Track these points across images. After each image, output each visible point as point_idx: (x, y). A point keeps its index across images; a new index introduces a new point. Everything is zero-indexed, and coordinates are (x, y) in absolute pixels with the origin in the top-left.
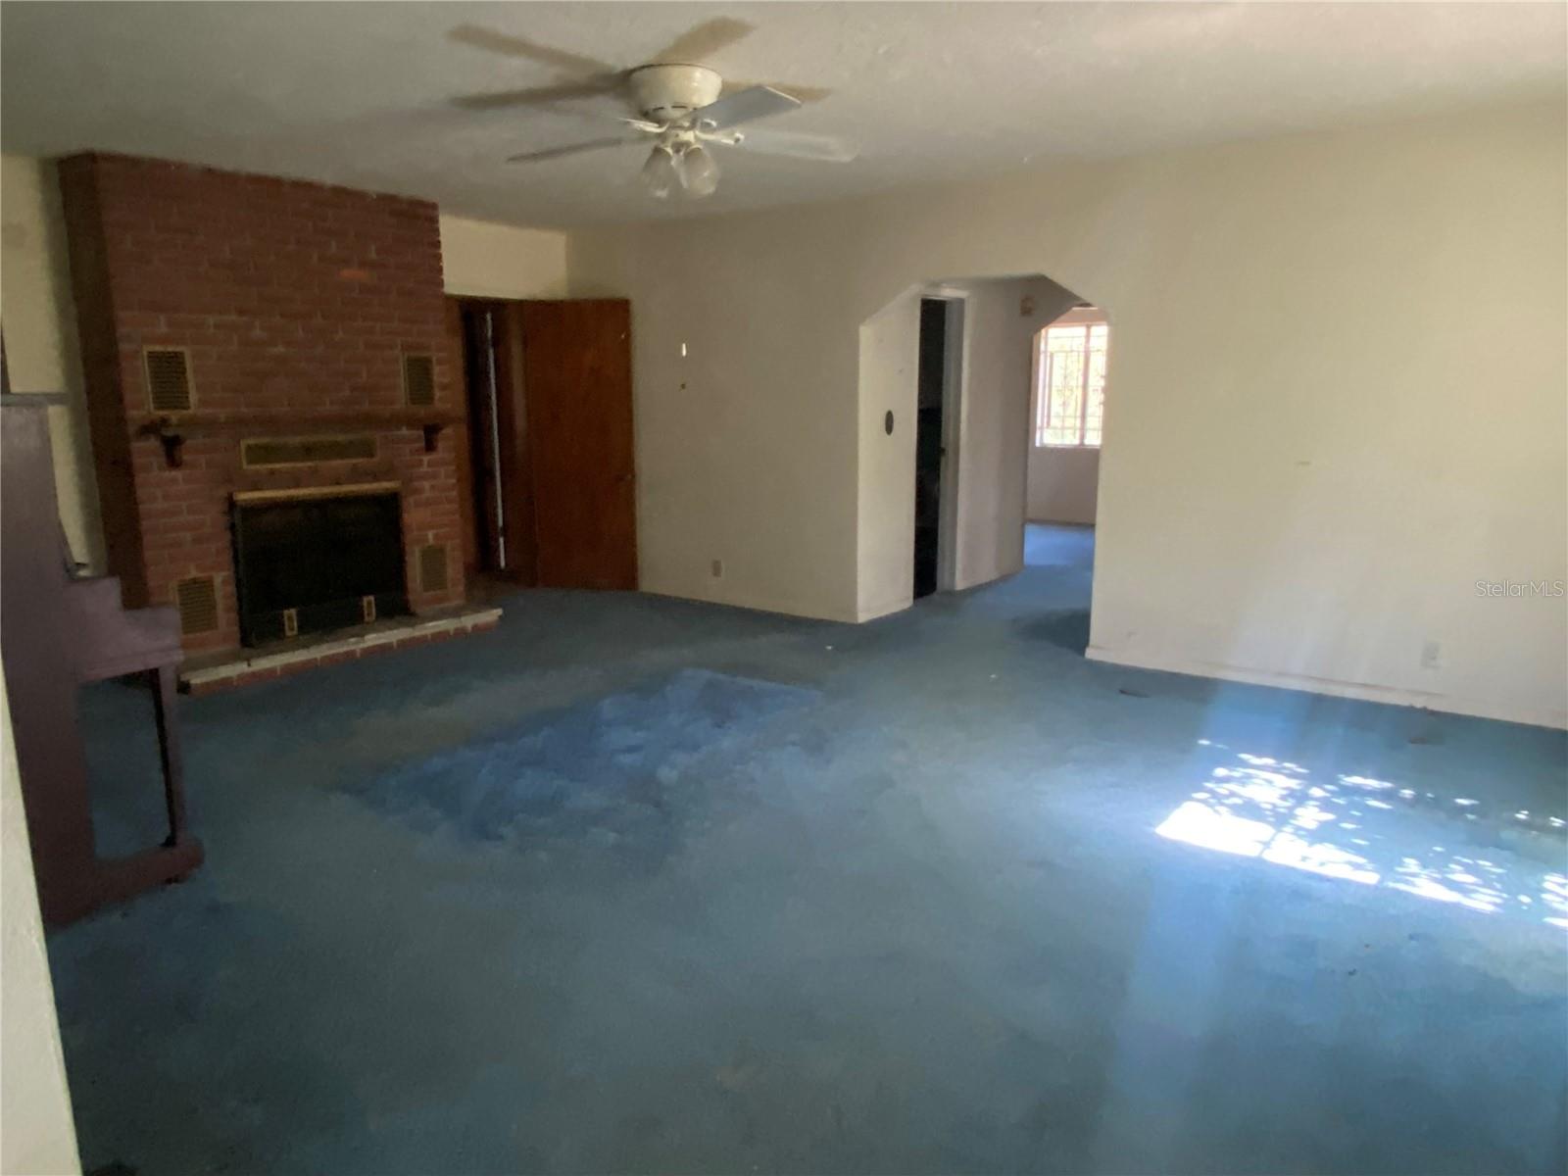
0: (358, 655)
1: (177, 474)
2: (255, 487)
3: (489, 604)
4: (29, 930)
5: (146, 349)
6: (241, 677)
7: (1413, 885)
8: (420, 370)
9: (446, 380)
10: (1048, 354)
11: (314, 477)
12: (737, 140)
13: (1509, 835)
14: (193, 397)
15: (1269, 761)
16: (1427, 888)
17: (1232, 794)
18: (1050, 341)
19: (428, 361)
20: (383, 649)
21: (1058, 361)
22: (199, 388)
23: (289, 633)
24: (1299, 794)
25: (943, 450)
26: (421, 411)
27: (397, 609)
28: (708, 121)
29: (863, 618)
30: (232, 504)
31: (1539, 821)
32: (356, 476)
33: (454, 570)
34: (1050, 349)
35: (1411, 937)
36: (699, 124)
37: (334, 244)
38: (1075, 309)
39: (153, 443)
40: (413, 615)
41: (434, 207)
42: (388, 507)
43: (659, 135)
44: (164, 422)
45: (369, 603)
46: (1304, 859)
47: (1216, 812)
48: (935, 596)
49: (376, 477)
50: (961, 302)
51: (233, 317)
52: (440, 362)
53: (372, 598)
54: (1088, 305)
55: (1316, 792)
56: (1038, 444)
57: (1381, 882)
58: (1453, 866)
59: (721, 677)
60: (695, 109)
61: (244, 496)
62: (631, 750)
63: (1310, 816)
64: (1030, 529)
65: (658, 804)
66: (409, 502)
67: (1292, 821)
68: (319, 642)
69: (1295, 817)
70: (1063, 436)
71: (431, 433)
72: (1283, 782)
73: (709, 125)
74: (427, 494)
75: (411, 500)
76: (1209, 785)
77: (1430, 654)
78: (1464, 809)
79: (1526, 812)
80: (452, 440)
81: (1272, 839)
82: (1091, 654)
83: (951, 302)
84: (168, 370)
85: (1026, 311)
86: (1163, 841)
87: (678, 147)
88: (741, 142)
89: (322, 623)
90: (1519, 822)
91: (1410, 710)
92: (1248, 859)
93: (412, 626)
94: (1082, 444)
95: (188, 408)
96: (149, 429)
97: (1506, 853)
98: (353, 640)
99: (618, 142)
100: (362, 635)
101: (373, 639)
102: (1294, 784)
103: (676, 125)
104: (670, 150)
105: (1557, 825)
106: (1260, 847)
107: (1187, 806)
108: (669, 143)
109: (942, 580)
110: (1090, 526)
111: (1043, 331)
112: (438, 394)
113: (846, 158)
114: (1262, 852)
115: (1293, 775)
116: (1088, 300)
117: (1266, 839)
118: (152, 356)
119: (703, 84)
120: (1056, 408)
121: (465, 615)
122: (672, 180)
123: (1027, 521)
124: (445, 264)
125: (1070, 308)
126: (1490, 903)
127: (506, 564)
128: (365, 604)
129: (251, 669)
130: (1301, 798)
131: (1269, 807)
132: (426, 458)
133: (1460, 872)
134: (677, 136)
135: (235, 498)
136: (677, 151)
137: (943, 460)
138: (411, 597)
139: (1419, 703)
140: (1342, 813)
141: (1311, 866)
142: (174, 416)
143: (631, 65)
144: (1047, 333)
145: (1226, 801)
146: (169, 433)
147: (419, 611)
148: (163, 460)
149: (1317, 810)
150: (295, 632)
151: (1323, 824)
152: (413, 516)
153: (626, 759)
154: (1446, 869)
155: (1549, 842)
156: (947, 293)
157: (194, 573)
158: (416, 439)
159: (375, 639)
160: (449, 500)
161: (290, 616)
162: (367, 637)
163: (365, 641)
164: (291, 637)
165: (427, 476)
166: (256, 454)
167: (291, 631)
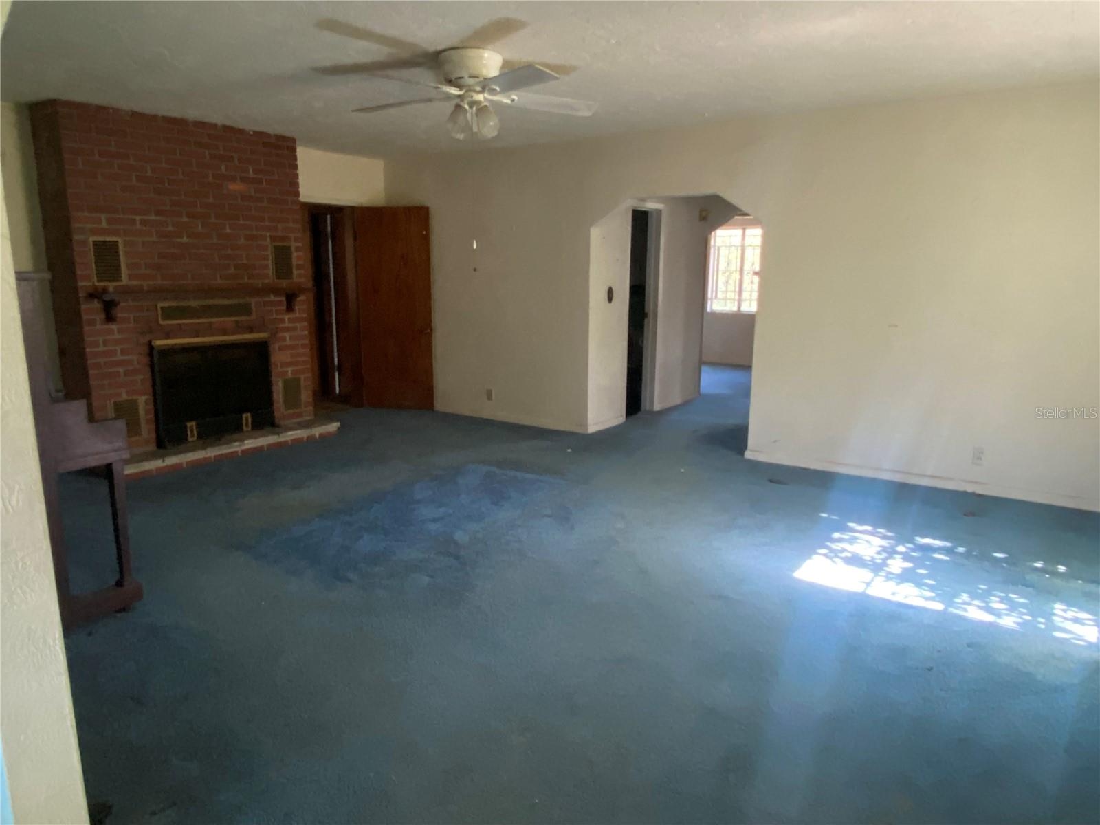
0: (240, 454)
1: (114, 327)
2: (168, 336)
3: (331, 419)
4: (54, 641)
5: (92, 239)
6: (158, 469)
7: (965, 610)
8: (282, 256)
9: (301, 262)
10: (717, 248)
11: (210, 330)
12: (513, 100)
13: (1031, 577)
14: (124, 273)
15: (869, 528)
16: (975, 613)
17: (844, 550)
18: (718, 239)
19: (289, 248)
20: (259, 450)
21: (723, 252)
22: (129, 266)
23: (190, 439)
24: (889, 550)
25: (647, 314)
26: (284, 283)
27: (266, 421)
28: (494, 87)
29: (592, 429)
30: (151, 348)
31: (1050, 568)
32: (239, 328)
33: (306, 396)
34: (717, 244)
35: (969, 646)
36: (487, 88)
37: (223, 168)
38: (736, 217)
39: (96, 304)
40: (278, 426)
41: (293, 140)
42: (261, 351)
43: (459, 96)
44: (105, 290)
45: (247, 418)
46: (894, 594)
47: (834, 562)
48: (639, 415)
49: (251, 329)
50: (659, 212)
51: (153, 217)
52: (298, 249)
53: (249, 415)
54: (747, 215)
55: (901, 548)
56: (709, 310)
57: (945, 609)
58: (993, 598)
59: (494, 469)
60: (485, 79)
61: (159, 343)
62: (435, 520)
63: (897, 565)
64: (704, 368)
65: (457, 557)
66: (275, 347)
67: (885, 568)
68: (212, 445)
69: (887, 565)
70: (726, 305)
71: (290, 299)
72: (878, 542)
73: (495, 90)
74: (288, 342)
75: (277, 346)
76: (829, 544)
77: (978, 456)
78: (1000, 560)
79: (1042, 562)
80: (304, 304)
81: (872, 580)
82: (748, 455)
83: (651, 212)
84: (106, 254)
85: (703, 218)
86: (800, 581)
87: (472, 104)
88: (516, 101)
89: (213, 433)
90: (1037, 569)
91: (965, 494)
92: (856, 594)
93: (278, 434)
94: (739, 310)
95: (121, 281)
96: (93, 295)
97: (1030, 589)
98: (237, 444)
99: (430, 100)
100: (242, 440)
101: (250, 444)
102: (885, 543)
103: (470, 89)
104: (467, 107)
105: (1062, 571)
106: (864, 585)
107: (815, 557)
108: (466, 101)
109: (645, 405)
110: (748, 368)
111: (713, 233)
112: (295, 272)
113: (588, 114)
114: (866, 589)
115: (884, 537)
116: (747, 212)
117: (868, 581)
118: (95, 244)
119: (490, 62)
120: (721, 286)
121: (315, 427)
122: (467, 128)
123: (702, 363)
124: (301, 180)
125: (733, 217)
126: (1014, 622)
127: (340, 391)
128: (244, 419)
129: (165, 464)
130: (891, 552)
131: (869, 558)
132: (286, 317)
133: (996, 602)
134: (472, 97)
135: (153, 344)
136: (471, 107)
137: (646, 320)
138: (277, 414)
139: (970, 488)
140: (918, 563)
141: (899, 598)
142: (111, 286)
143: (440, 48)
144: (715, 234)
145: (840, 555)
146: (107, 298)
147: (282, 423)
148: (103, 316)
149: (901, 560)
150: (195, 438)
151: (905, 570)
152: (279, 357)
153: (433, 527)
154: (988, 600)
155: (1058, 582)
156: (650, 206)
157: (125, 397)
158: (280, 303)
159: (251, 443)
160: (303, 346)
161: (192, 427)
162: (246, 442)
163: (244, 445)
164: (193, 441)
165: (288, 329)
166: (168, 313)
167: (192, 437)
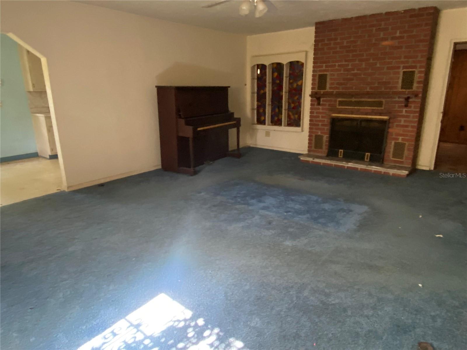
1: (320, 107)
9: (420, 80)
11: (358, 112)
14: (328, 86)
19: (414, 72)
22: (330, 84)
26: (406, 91)
33: (408, 154)
37: (382, 34)
45: (368, 155)
51: (343, 63)
66: (392, 125)
74: (402, 123)
75: (395, 124)
84: (323, 79)
95: (326, 89)
112: (416, 85)
118: (319, 75)
128: (366, 155)
129: (314, 161)
132: (404, 110)
135: (332, 115)
142: (322, 92)
146: (318, 96)
148: (317, 103)
150: (342, 157)
157: (319, 134)
158: (401, 102)
159: (351, 165)
160: (412, 127)
161: (341, 152)
162: (349, 163)
163: (348, 164)
164: (340, 158)
165: (403, 116)
166: (341, 103)
167: (341, 156)
